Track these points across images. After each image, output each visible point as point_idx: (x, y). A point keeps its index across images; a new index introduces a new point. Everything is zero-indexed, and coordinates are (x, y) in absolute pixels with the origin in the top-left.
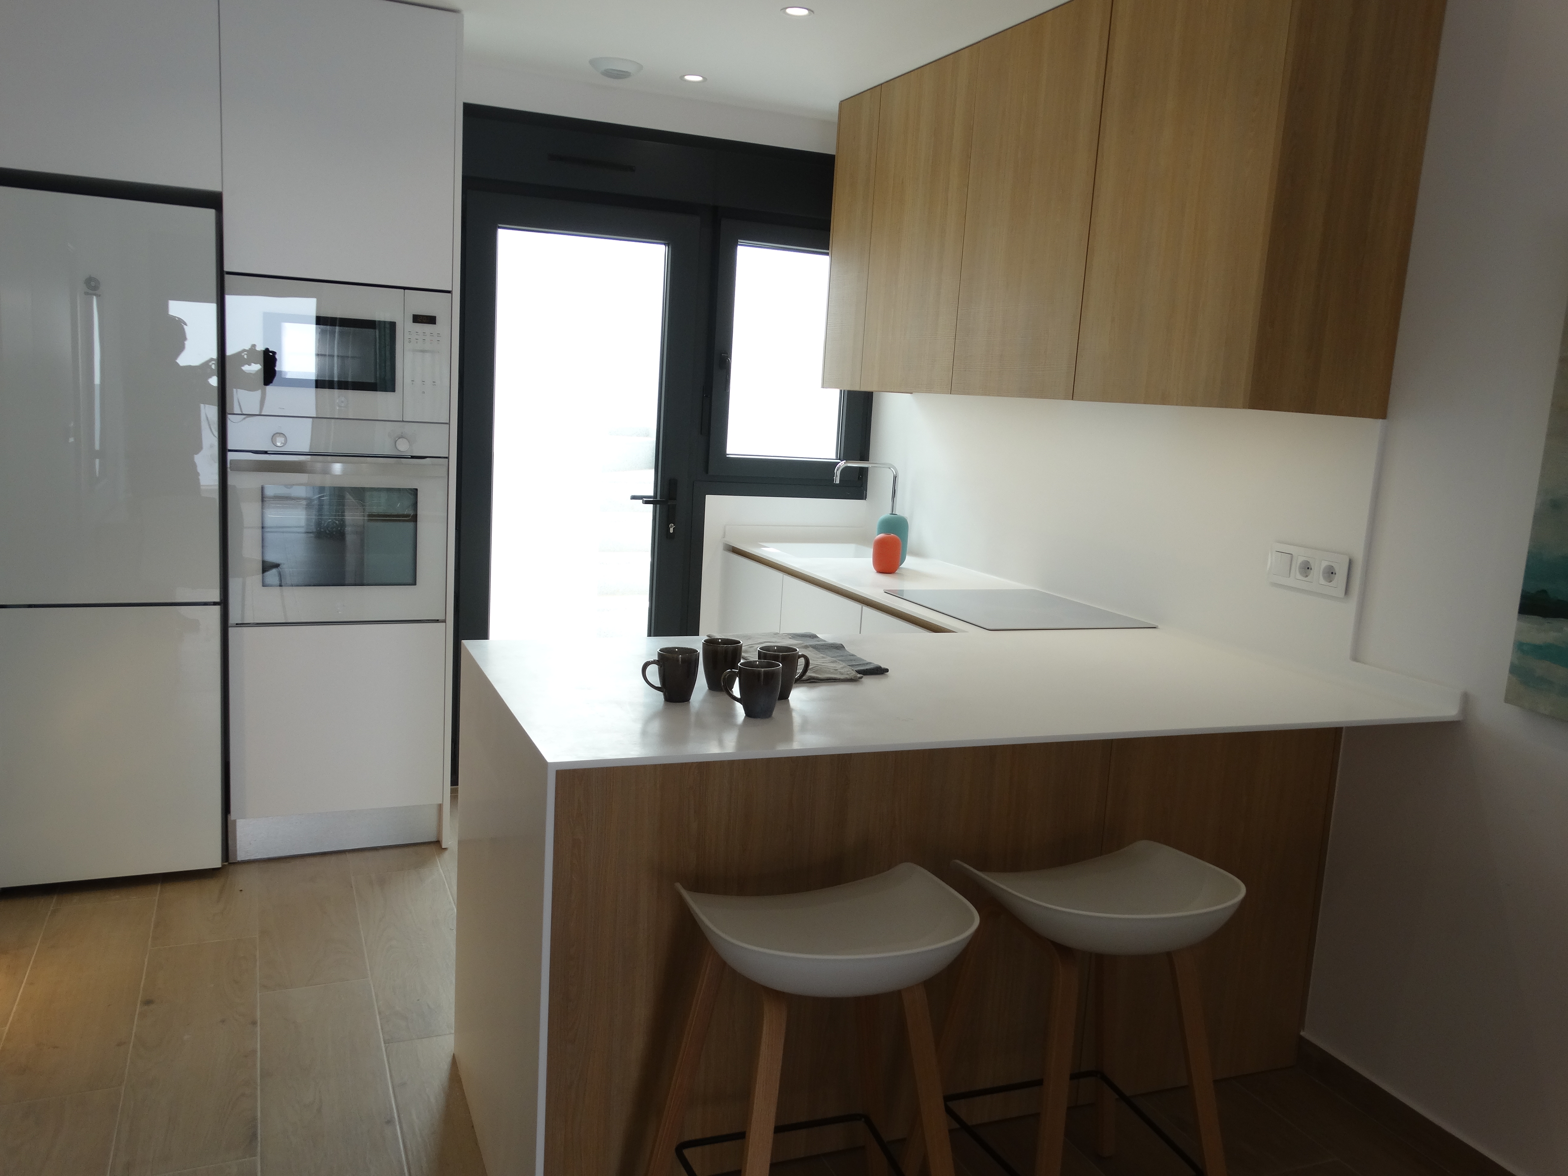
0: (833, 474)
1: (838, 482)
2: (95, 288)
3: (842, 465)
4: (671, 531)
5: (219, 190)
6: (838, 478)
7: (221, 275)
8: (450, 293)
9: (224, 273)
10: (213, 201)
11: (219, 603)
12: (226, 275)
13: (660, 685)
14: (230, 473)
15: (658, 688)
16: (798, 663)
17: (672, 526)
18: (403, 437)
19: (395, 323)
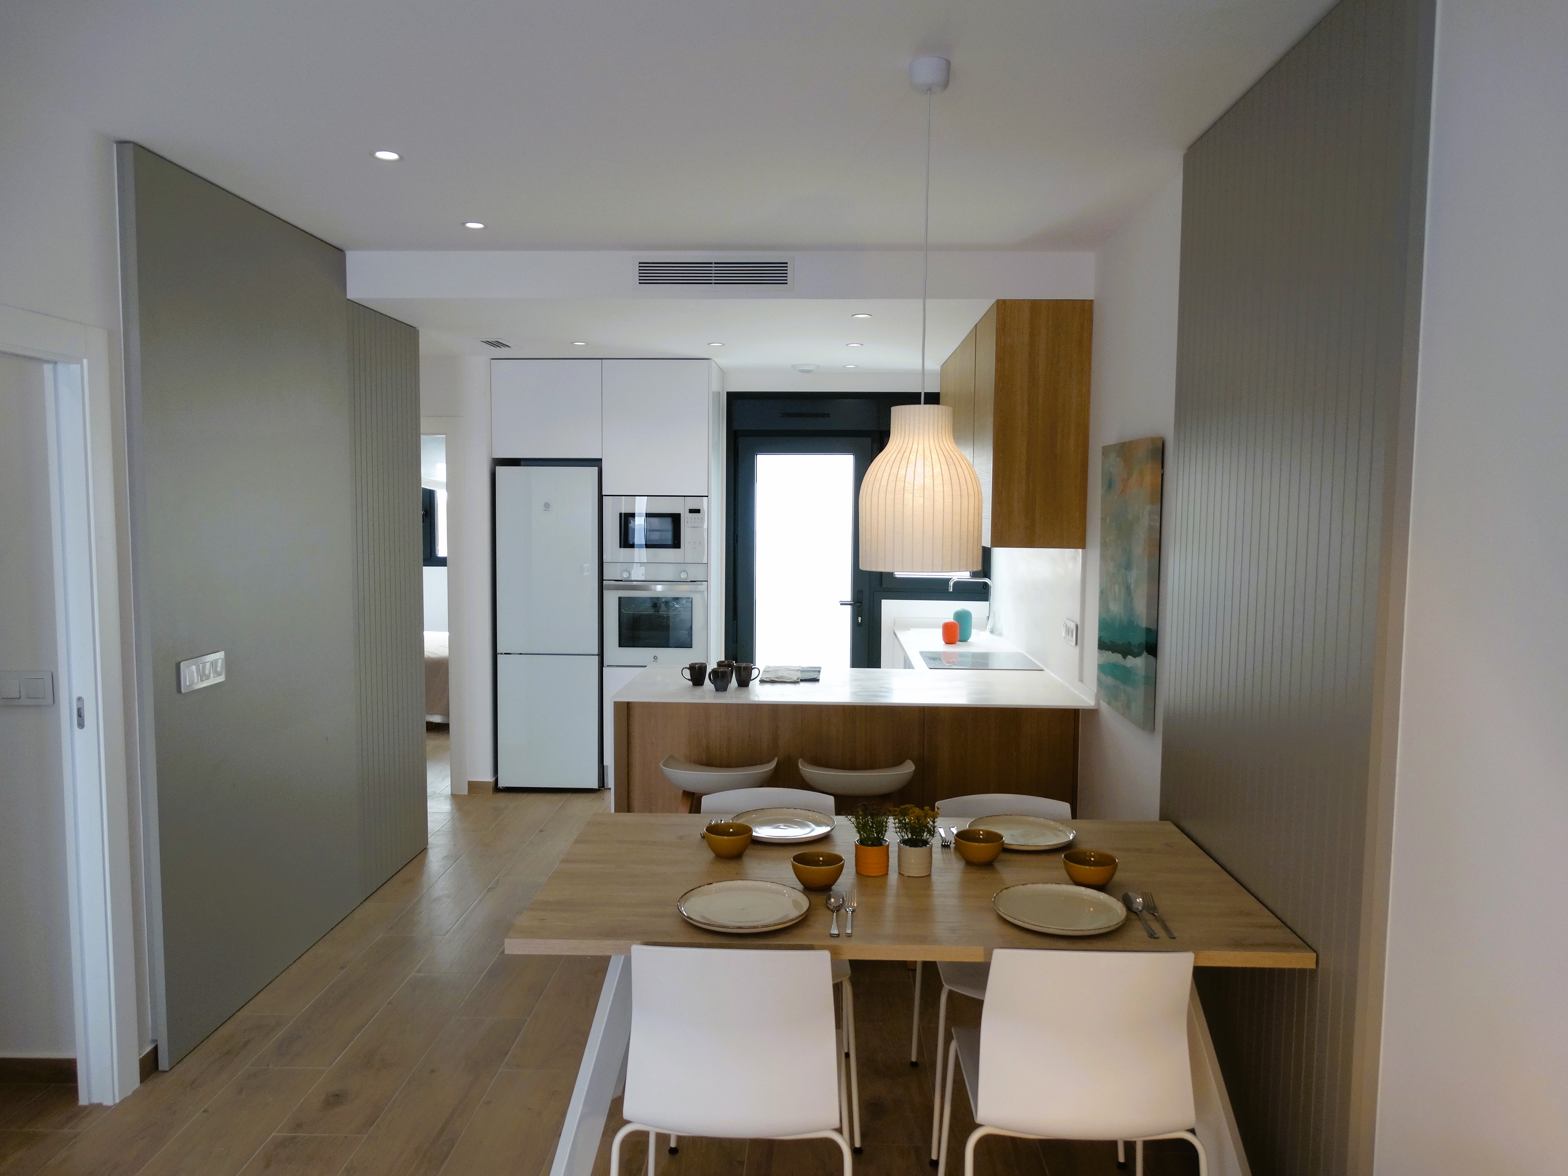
1: (951, 590)
2: (548, 507)
3: (953, 580)
4: (860, 621)
5: (600, 457)
6: (951, 588)
7: (601, 497)
8: (707, 496)
9: (602, 496)
10: (596, 463)
11: (598, 655)
12: (604, 497)
13: (690, 678)
14: (605, 591)
15: (689, 680)
16: (753, 671)
17: (860, 619)
18: (684, 571)
19: (680, 514)
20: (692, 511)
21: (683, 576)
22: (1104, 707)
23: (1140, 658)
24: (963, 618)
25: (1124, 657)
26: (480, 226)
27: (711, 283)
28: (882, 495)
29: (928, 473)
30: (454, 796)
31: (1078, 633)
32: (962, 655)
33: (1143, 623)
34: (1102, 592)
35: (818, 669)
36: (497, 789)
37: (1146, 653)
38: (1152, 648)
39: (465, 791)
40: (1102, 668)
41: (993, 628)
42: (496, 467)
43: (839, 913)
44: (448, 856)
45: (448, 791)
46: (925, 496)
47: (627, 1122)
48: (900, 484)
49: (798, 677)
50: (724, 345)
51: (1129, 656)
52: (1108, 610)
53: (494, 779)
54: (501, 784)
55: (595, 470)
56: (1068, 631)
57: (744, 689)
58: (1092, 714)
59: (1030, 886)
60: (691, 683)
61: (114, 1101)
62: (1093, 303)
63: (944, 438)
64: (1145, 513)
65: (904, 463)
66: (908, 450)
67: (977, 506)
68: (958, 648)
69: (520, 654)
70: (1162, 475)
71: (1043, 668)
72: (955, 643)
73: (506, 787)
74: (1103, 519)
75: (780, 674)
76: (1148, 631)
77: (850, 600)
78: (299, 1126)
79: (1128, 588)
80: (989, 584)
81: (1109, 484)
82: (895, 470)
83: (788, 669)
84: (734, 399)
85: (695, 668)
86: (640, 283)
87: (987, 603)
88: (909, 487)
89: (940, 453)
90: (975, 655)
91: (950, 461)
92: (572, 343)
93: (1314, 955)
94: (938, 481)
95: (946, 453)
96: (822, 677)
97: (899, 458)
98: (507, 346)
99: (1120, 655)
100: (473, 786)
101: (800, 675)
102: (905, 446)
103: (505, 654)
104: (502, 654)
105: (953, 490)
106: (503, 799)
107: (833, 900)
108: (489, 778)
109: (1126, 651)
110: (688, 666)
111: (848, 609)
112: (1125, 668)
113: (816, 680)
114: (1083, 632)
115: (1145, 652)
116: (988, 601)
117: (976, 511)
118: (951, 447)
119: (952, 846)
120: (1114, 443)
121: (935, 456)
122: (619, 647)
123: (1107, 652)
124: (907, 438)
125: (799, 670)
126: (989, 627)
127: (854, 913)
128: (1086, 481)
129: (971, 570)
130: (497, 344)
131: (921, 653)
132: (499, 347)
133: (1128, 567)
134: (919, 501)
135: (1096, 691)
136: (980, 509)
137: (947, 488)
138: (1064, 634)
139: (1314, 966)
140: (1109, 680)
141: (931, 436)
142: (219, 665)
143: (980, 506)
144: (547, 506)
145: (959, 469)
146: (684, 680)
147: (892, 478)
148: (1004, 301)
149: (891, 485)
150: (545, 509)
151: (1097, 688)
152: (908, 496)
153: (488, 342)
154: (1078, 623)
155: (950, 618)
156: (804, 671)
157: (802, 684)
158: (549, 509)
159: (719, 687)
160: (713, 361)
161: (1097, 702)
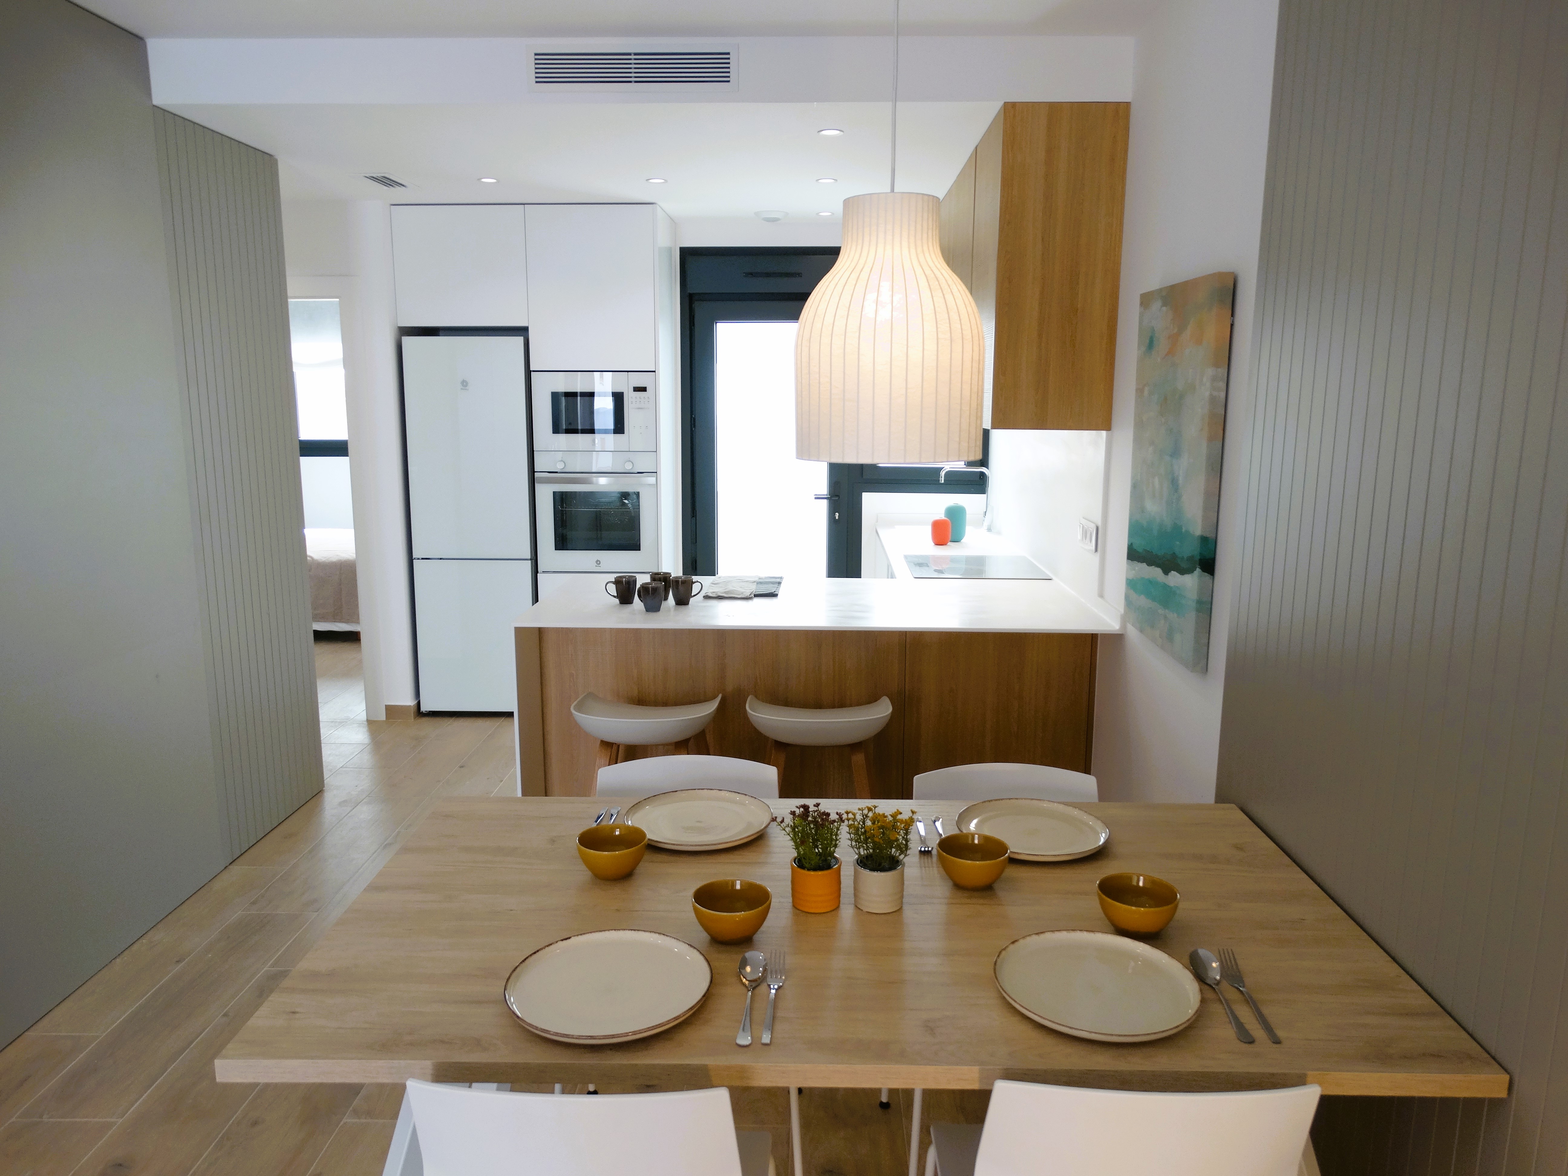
0: (939, 475)
1: (943, 482)
2: (466, 386)
3: (945, 469)
4: (837, 518)
5: (526, 325)
6: (943, 479)
7: (528, 373)
8: (655, 371)
9: (531, 371)
10: (522, 331)
11: (531, 559)
12: (532, 373)
13: (616, 595)
14: (537, 485)
15: (614, 596)
16: (693, 585)
17: (837, 514)
18: (630, 461)
19: (623, 393)
20: (637, 389)
21: (628, 467)
22: (1133, 633)
23: (1190, 575)
24: (955, 514)
25: (1166, 572)
27: (630, 82)
29: (899, 303)
30: (371, 723)
31: (1098, 536)
32: (953, 560)
33: (1197, 529)
34: (1135, 486)
35: (778, 580)
36: (419, 713)
37: (1200, 570)
38: (1208, 565)
39: (382, 716)
40: (1131, 584)
41: (990, 525)
42: (403, 337)
43: (757, 991)
45: (363, 716)
48: (854, 322)
49: (751, 591)
50: (666, 181)
51: (1172, 572)
52: (1143, 510)
53: (416, 703)
54: (424, 708)
55: (520, 340)
56: (1085, 533)
57: (683, 607)
58: (1116, 640)
59: (1048, 935)
60: (617, 601)
62: (1130, 105)
63: (925, 248)
64: (1205, 380)
66: (868, 268)
67: (976, 357)
68: (950, 551)
69: (441, 559)
70: (1232, 325)
71: (1051, 576)
72: (946, 545)
73: (430, 711)
74: (1140, 391)
75: (730, 587)
76: (1204, 540)
77: (826, 493)
79: (1174, 482)
80: (987, 474)
81: (1150, 344)
82: (846, 299)
83: (741, 580)
84: (689, 256)
85: (622, 582)
86: (537, 82)
87: (984, 496)
88: (868, 326)
89: (919, 270)
90: (970, 560)
91: (934, 284)
93: (1506, 1077)
94: (915, 315)
95: (928, 272)
96: (781, 592)
98: (401, 184)
99: (1158, 571)
100: (391, 711)
101: (753, 589)
102: (862, 261)
103: (422, 559)
104: (418, 559)
105: (939, 330)
106: (428, 726)
107: (748, 969)
108: (410, 702)
109: (1169, 564)
110: (614, 580)
111: (824, 503)
112: (1165, 587)
113: (773, 595)
114: (1105, 534)
115: (1198, 569)
116: (984, 493)
117: (975, 365)
118: (936, 263)
119: (934, 852)
120: (1157, 287)
121: (910, 276)
122: (553, 548)
123: (1140, 564)
124: (866, 249)
125: (755, 582)
126: (986, 524)
127: (780, 991)
128: (1114, 345)
129: (966, 459)
130: (388, 182)
131: (906, 557)
132: (392, 186)
133: (1176, 453)
135: (1122, 611)
136: (981, 362)
138: (1079, 537)
139: (1503, 1094)
140: (1143, 601)
141: (905, 244)
143: (981, 358)
144: (464, 384)
146: (608, 598)
147: (842, 312)
148: (1014, 104)
149: (841, 324)
150: (462, 387)
151: (1125, 608)
152: (865, 339)
153: (373, 178)
154: (1100, 524)
155: (941, 515)
156: (761, 583)
157: (757, 600)
158: (467, 388)
159: (653, 607)
160: (658, 206)
161: (1123, 625)
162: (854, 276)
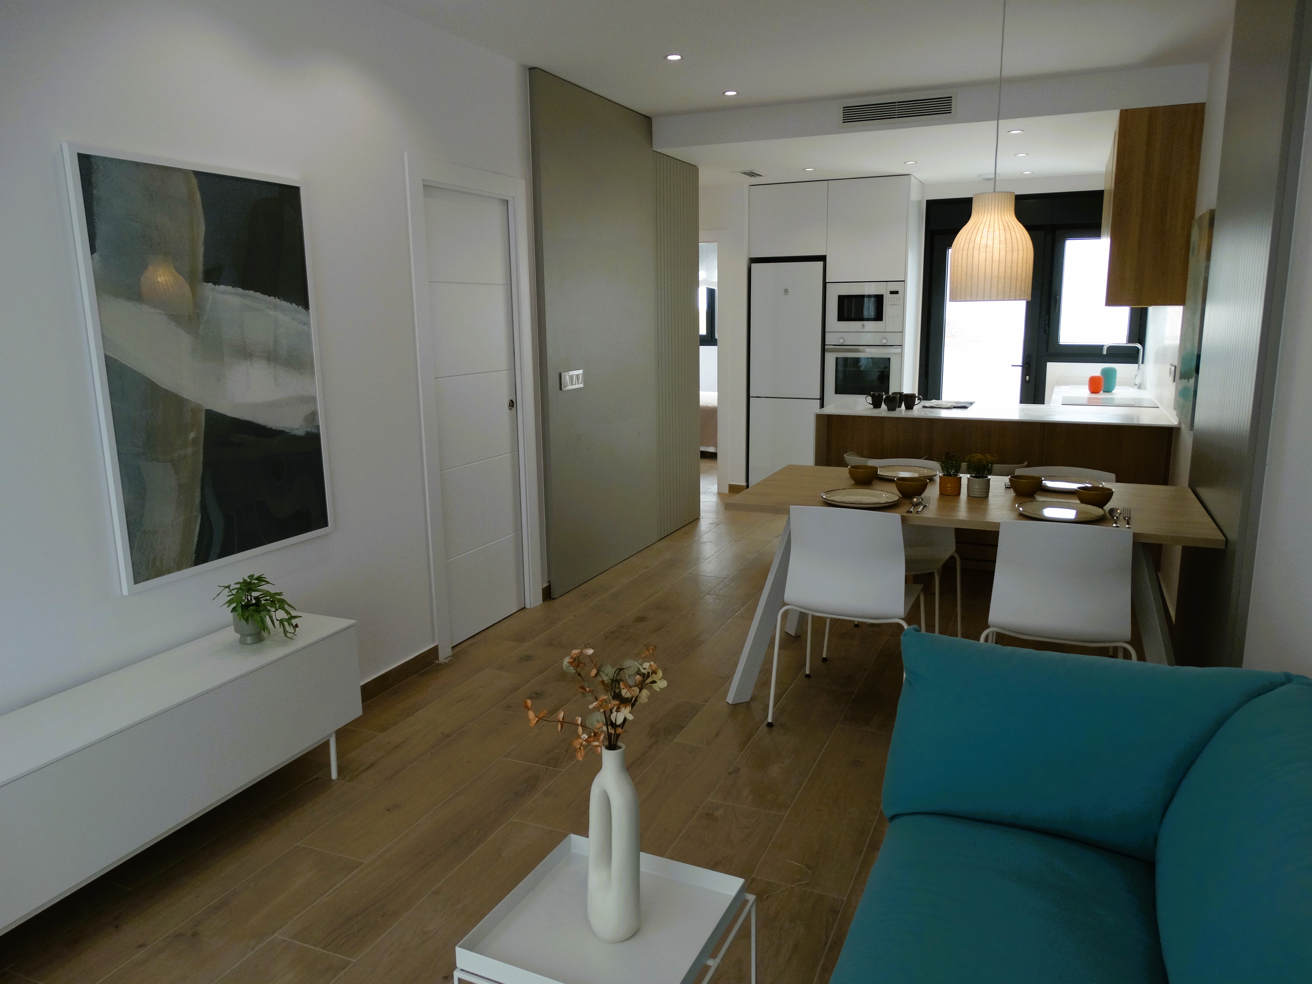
1: (1105, 354)
3: (1106, 346)
4: (1027, 379)
5: (825, 254)
6: (1105, 352)
7: (825, 283)
8: (904, 281)
10: (823, 258)
11: (820, 399)
12: (827, 283)
13: (871, 403)
14: (826, 353)
16: (916, 398)
17: (1028, 376)
18: (885, 338)
19: (883, 295)
20: (892, 293)
21: (884, 342)
23: (1193, 378)
24: (1108, 376)
26: (734, 93)
27: (895, 118)
28: (960, 252)
29: (991, 237)
30: (720, 492)
31: (1175, 372)
33: (1196, 352)
37: (1196, 374)
38: (1197, 369)
39: (727, 490)
40: (1180, 393)
42: (752, 264)
43: (918, 506)
44: (711, 523)
45: (716, 491)
46: (987, 252)
47: (785, 604)
48: (972, 245)
49: (952, 405)
50: (916, 162)
51: (1190, 379)
52: (1186, 348)
53: (746, 484)
55: (821, 264)
56: (1170, 372)
57: (908, 409)
60: (872, 406)
61: (531, 606)
62: (1207, 103)
63: (1005, 214)
64: (1204, 268)
65: (976, 231)
66: (980, 222)
68: (1103, 396)
69: (766, 397)
71: (1158, 404)
72: (1098, 392)
75: (939, 403)
76: (1198, 356)
77: (1021, 364)
78: (622, 627)
79: (1194, 328)
80: (1140, 349)
82: (969, 236)
84: (931, 205)
85: (875, 395)
86: (843, 123)
87: (1137, 363)
88: (977, 246)
89: (1001, 223)
91: (1007, 228)
92: (804, 169)
93: (1224, 539)
94: (997, 241)
95: (1005, 223)
97: (972, 229)
98: (759, 175)
99: (1187, 380)
100: (732, 487)
102: (978, 220)
103: (755, 397)
104: (753, 397)
105: (1007, 246)
107: (915, 499)
108: (743, 482)
109: (1189, 376)
110: (871, 395)
111: (1019, 370)
112: (1188, 388)
121: (996, 226)
122: (835, 394)
123: (1183, 380)
124: (980, 215)
130: (752, 174)
132: (754, 176)
133: (1196, 312)
134: (983, 255)
137: (1003, 246)
139: (1224, 547)
140: (1182, 401)
141: (996, 212)
142: (581, 376)
144: (786, 291)
145: (1013, 234)
146: (867, 404)
147: (967, 241)
148: (1127, 111)
149: (966, 245)
150: (784, 293)
152: (976, 252)
153: (745, 173)
154: (1176, 365)
155: (1097, 376)
156: (959, 403)
157: (954, 409)
158: (788, 293)
159: (891, 408)
160: (912, 176)
161: (1180, 423)
162: (974, 226)
